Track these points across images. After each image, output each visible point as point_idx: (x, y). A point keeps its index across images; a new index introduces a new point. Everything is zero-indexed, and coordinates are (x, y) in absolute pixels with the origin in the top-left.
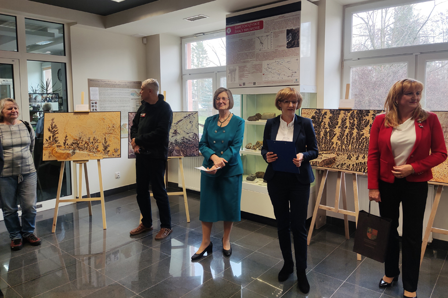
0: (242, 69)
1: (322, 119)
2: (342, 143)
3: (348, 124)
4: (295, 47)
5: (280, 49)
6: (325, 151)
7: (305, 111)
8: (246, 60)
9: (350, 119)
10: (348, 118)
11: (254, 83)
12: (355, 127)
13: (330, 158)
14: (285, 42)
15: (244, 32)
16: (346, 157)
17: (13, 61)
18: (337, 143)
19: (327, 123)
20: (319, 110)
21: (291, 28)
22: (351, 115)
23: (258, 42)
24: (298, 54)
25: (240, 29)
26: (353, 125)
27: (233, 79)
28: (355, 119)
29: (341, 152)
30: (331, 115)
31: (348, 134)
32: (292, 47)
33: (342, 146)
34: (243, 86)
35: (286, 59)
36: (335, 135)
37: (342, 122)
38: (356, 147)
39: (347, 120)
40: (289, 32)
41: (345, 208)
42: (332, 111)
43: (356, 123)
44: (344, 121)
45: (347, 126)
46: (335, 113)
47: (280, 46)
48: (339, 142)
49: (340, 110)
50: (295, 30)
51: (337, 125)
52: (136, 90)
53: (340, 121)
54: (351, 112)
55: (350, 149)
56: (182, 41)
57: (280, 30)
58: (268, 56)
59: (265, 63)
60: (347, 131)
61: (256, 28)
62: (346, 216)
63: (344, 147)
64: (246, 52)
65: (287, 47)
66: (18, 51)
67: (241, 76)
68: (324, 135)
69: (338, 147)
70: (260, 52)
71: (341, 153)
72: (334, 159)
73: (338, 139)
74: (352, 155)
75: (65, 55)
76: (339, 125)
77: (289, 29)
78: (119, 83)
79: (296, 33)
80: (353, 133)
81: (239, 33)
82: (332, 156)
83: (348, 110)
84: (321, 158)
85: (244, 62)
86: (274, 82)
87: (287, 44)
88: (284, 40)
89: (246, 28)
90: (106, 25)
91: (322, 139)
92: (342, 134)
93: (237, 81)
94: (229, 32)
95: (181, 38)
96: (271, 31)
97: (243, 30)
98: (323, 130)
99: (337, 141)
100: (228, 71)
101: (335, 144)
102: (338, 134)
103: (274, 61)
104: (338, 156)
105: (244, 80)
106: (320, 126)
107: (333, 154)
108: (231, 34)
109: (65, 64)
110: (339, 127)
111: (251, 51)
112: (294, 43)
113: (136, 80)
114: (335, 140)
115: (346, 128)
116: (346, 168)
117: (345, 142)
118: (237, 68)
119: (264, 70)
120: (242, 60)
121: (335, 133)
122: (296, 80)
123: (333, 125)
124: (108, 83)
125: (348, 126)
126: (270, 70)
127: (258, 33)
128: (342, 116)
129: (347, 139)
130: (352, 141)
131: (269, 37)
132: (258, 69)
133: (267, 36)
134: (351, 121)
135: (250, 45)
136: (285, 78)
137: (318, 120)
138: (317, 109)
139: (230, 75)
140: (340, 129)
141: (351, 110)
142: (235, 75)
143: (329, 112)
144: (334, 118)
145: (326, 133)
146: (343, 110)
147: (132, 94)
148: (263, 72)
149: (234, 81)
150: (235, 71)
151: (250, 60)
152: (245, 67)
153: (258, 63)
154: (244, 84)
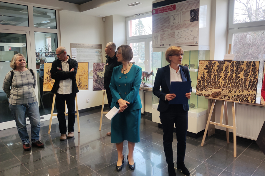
0: (162, 36)
1: (213, 67)
2: (226, 82)
3: (229, 70)
4: (196, 21)
5: (186, 22)
6: (214, 87)
7: (201, 62)
8: (164, 30)
9: (231, 67)
12: (234, 72)
13: (217, 91)
14: (190, 18)
15: (163, 12)
16: (228, 91)
17: (26, 32)
19: (216, 70)
20: (211, 61)
21: (193, 9)
22: (232, 64)
23: (172, 18)
24: (198, 25)
25: (161, 10)
26: (233, 70)
28: (234, 67)
30: (218, 64)
31: (229, 76)
32: (194, 21)
33: (225, 85)
35: (190, 29)
36: (221, 77)
37: (226, 69)
38: (234, 85)
39: (229, 68)
40: (192, 11)
41: (227, 124)
42: (219, 62)
43: (235, 69)
45: (229, 72)
46: (221, 63)
49: (224, 61)
50: (196, 10)
51: (222, 70)
52: (99, 50)
53: (224, 68)
54: (232, 62)
55: (231, 86)
56: (126, 19)
57: (187, 10)
58: (179, 27)
59: (176, 32)
60: (229, 74)
61: (171, 9)
62: (227, 129)
64: (164, 25)
65: (191, 21)
66: (29, 26)
67: (162, 40)
68: (214, 77)
69: (222, 85)
70: (174, 25)
71: (224, 89)
72: (220, 92)
73: (223, 80)
74: (232, 90)
75: (57, 29)
76: (224, 71)
78: (89, 46)
79: (197, 12)
80: (233, 76)
81: (161, 13)
82: (219, 90)
83: (230, 61)
84: (212, 92)
85: (164, 31)
88: (188, 16)
89: (165, 9)
90: (80, 10)
91: (212, 80)
92: (225, 77)
93: (159, 43)
94: (154, 13)
95: (126, 17)
96: (181, 11)
97: (163, 11)
98: (213, 74)
100: (154, 37)
101: (221, 83)
102: (223, 77)
103: (182, 30)
105: (163, 43)
106: (211, 71)
107: (219, 89)
108: (155, 14)
109: (57, 34)
111: (168, 24)
112: (195, 18)
113: (98, 43)
114: (221, 80)
116: (228, 98)
117: (228, 82)
118: (159, 35)
119: (175, 36)
120: (162, 30)
122: (196, 42)
123: (219, 70)
124: (82, 45)
126: (179, 36)
127: (172, 13)
128: (226, 64)
129: (229, 79)
130: (232, 81)
131: (179, 15)
132: (172, 35)
135: (166, 20)
136: (189, 41)
137: (210, 68)
138: (209, 61)
139: (154, 39)
140: (224, 73)
141: (232, 61)
142: (157, 39)
143: (217, 63)
144: (220, 67)
145: (215, 75)
146: (227, 61)
147: (96, 52)
148: (175, 38)
149: (157, 43)
150: (157, 37)
151: (167, 30)
152: (164, 34)
153: (172, 31)
154: (163, 45)
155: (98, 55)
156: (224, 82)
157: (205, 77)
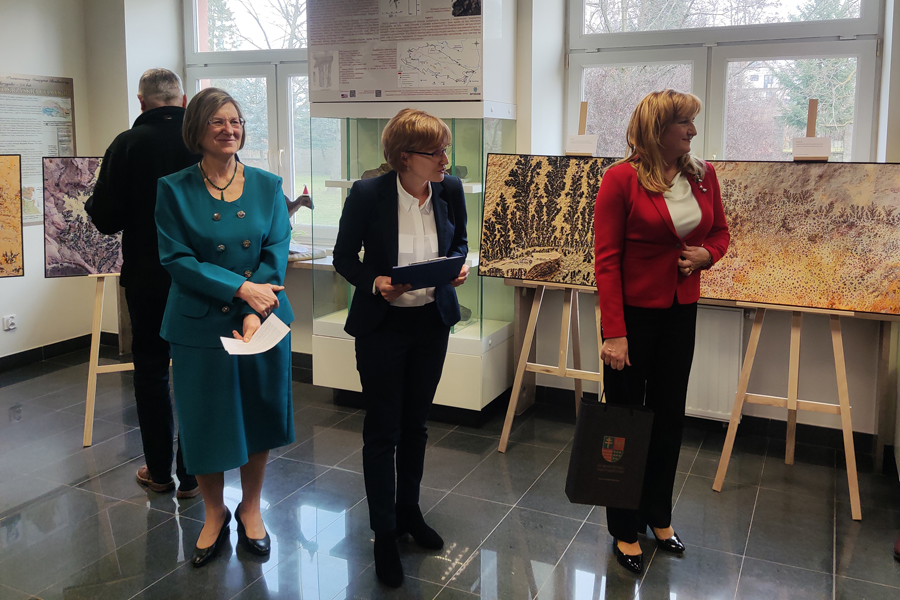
0: (347, 58)
1: (532, 177)
2: (574, 229)
3: (584, 188)
4: (472, 14)
5: (437, 16)
6: (539, 246)
7: (495, 160)
8: (357, 37)
9: (588, 177)
10: (584, 174)
11: (378, 93)
13: (548, 259)
16: (582, 258)
18: (562, 228)
19: (542, 186)
20: (526, 156)
22: (592, 168)
24: (479, 31)
27: (326, 80)
29: (572, 247)
30: (550, 168)
31: (584, 208)
32: (465, 13)
33: (573, 236)
34: (349, 99)
35: (453, 41)
36: (559, 211)
37: (574, 183)
39: (583, 180)
41: (577, 366)
42: (552, 160)
44: (576, 181)
45: (583, 193)
46: (559, 163)
47: (437, 10)
49: (569, 157)
51: (563, 189)
52: (58, 100)
53: (568, 181)
54: (590, 163)
58: (410, 31)
59: (403, 47)
60: (583, 202)
62: (578, 382)
63: (577, 237)
64: (356, 18)
65: (454, 14)
67: (345, 76)
68: (536, 212)
69: (564, 237)
70: (391, 20)
71: (571, 249)
72: (557, 262)
73: (566, 220)
76: (567, 190)
82: (554, 255)
83: (585, 158)
84: (531, 262)
85: (353, 41)
86: (423, 92)
87: (454, 5)
91: (532, 221)
92: (573, 209)
93: (336, 85)
98: (535, 201)
99: (564, 225)
100: (313, 62)
101: (559, 230)
102: (565, 210)
103: (422, 43)
104: (565, 255)
105: (353, 85)
106: (527, 192)
107: (554, 252)
110: (567, 195)
111: (368, 17)
112: (471, 4)
114: (558, 222)
115: (581, 195)
116: (581, 280)
117: (580, 227)
118: (336, 56)
119: (400, 64)
120: (347, 38)
121: (558, 207)
122: (475, 89)
123: (554, 190)
125: (586, 192)
126: (414, 64)
128: (572, 170)
129: (584, 219)
132: (386, 60)
134: (592, 182)
135: (366, 2)
136: (450, 84)
137: (524, 180)
138: (521, 156)
139: (317, 70)
140: (569, 199)
141: (591, 157)
142: (329, 72)
143: (545, 162)
144: (556, 176)
145: (540, 206)
146: (576, 157)
147: (47, 111)
148: (398, 69)
149: (329, 84)
150: (328, 60)
151: (365, 37)
152: (355, 53)
153: (385, 45)
154: (353, 94)
155: (57, 124)
156: (568, 227)
157: (509, 212)
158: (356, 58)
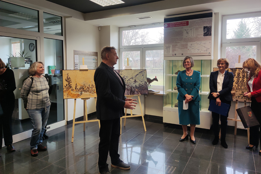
0: (174, 47)
2: (238, 85)
3: (241, 76)
4: (209, 35)
7: (215, 69)
8: (177, 42)
9: (242, 73)
10: (241, 72)
12: (245, 77)
14: (203, 33)
15: (176, 26)
16: (241, 93)
17: (37, 38)
18: (235, 85)
21: (206, 26)
22: (243, 71)
23: (185, 32)
25: (173, 25)
26: (244, 76)
27: (168, 52)
28: (245, 73)
29: (238, 90)
31: (241, 81)
32: (207, 35)
34: (174, 56)
35: (203, 42)
37: (238, 74)
38: (246, 87)
39: (240, 74)
40: (205, 28)
42: (232, 69)
43: (245, 75)
44: (239, 74)
47: (199, 35)
48: (237, 85)
49: (236, 68)
50: (209, 27)
51: (235, 76)
52: (95, 57)
53: (236, 74)
55: (243, 88)
57: (200, 26)
58: (191, 40)
59: (189, 44)
60: (241, 79)
61: (184, 25)
63: (239, 87)
64: (177, 37)
65: (204, 36)
66: (39, 31)
67: (173, 51)
69: (236, 87)
70: (187, 38)
72: (234, 94)
73: (236, 83)
74: (244, 92)
75: (62, 35)
76: (236, 76)
77: (205, 26)
78: (88, 53)
79: (209, 29)
80: (244, 80)
81: (173, 27)
83: (241, 69)
86: (194, 54)
87: (204, 34)
88: (202, 32)
89: (178, 24)
90: (85, 19)
92: (238, 81)
93: (171, 52)
94: (166, 26)
95: (119, 28)
96: (194, 27)
97: (175, 25)
99: (236, 85)
103: (195, 43)
104: (236, 92)
105: (175, 52)
108: (167, 27)
109: (62, 41)
110: (236, 77)
111: (180, 37)
112: (208, 33)
113: (95, 51)
115: (240, 77)
116: (241, 98)
117: (240, 85)
118: (171, 46)
119: (188, 47)
120: (174, 42)
122: (209, 53)
124: (83, 53)
125: (241, 77)
126: (192, 47)
127: (185, 27)
128: (237, 71)
129: (241, 83)
130: (244, 84)
131: (193, 30)
132: (185, 47)
133: (191, 29)
134: (243, 74)
135: (180, 34)
136: (202, 52)
139: (166, 49)
142: (169, 50)
146: (238, 68)
148: (188, 49)
149: (169, 52)
150: (169, 47)
151: (179, 41)
152: (176, 45)
153: (185, 43)
154: (175, 54)
155: (95, 62)
158: (177, 46)
